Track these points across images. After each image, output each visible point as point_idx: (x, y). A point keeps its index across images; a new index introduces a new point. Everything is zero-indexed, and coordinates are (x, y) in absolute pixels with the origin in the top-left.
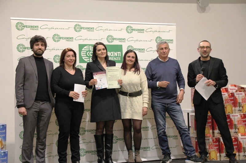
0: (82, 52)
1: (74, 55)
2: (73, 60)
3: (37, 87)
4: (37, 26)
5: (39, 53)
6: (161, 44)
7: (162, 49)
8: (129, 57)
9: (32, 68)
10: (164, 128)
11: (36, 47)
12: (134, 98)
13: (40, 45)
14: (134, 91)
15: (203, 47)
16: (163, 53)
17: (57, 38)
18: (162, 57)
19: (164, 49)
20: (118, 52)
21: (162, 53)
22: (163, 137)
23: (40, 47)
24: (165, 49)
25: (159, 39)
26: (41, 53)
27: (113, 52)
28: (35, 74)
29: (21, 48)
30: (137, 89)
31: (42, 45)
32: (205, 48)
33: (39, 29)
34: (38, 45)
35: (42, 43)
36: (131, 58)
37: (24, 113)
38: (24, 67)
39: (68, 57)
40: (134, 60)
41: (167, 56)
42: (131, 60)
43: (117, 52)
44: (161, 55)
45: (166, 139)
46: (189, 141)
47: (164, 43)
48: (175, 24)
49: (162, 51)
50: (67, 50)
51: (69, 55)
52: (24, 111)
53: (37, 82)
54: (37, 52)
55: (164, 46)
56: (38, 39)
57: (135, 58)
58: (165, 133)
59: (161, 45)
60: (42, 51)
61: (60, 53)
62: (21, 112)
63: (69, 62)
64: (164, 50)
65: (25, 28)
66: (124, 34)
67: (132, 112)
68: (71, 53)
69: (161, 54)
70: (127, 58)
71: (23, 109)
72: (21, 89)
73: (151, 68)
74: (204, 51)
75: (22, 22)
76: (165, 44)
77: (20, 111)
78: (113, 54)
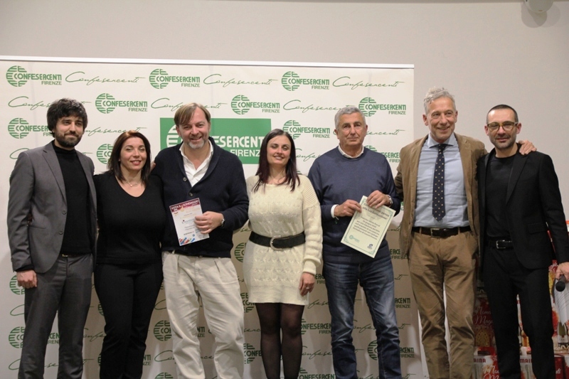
0: (169, 137)
1: (144, 148)
2: (140, 159)
3: (64, 223)
4: (59, 75)
5: (70, 142)
6: (344, 113)
7: (348, 126)
8: (276, 146)
9: (52, 177)
10: (349, 329)
11: (62, 128)
12: (287, 251)
13: (73, 123)
14: (286, 233)
15: (496, 125)
16: (350, 136)
17: (107, 103)
18: (347, 145)
19: (352, 126)
20: (260, 138)
21: (346, 136)
22: (344, 349)
23: (73, 127)
24: (355, 126)
25: (369, 104)
26: (73, 142)
27: (248, 138)
28: (59, 192)
29: (18, 127)
30: (295, 228)
31: (77, 123)
32: (501, 128)
33: (62, 83)
34: (69, 122)
35: (77, 119)
36: (279, 150)
37: (30, 282)
38: (32, 174)
39: (128, 150)
40: (287, 153)
41: (360, 145)
42: (281, 154)
43: (256, 137)
44: (346, 142)
45: (351, 356)
46: (394, 359)
47: (353, 112)
48: (412, 66)
49: (346, 131)
50: (127, 134)
51: (131, 146)
52: (31, 278)
53: (65, 209)
54: (64, 138)
55: (351, 119)
56: (70, 110)
57: (290, 148)
58: (350, 340)
59: (346, 115)
60: (77, 136)
61: (112, 140)
62: (24, 281)
63: (131, 163)
64: (353, 130)
65: (30, 81)
66: (277, 93)
67: (283, 286)
68: (136, 142)
69: (346, 138)
70: (271, 151)
71: (29, 276)
72: (21, 226)
73: (320, 175)
74: (499, 134)
75: (22, 65)
76: (355, 114)
77: (22, 279)
78: (246, 142)
